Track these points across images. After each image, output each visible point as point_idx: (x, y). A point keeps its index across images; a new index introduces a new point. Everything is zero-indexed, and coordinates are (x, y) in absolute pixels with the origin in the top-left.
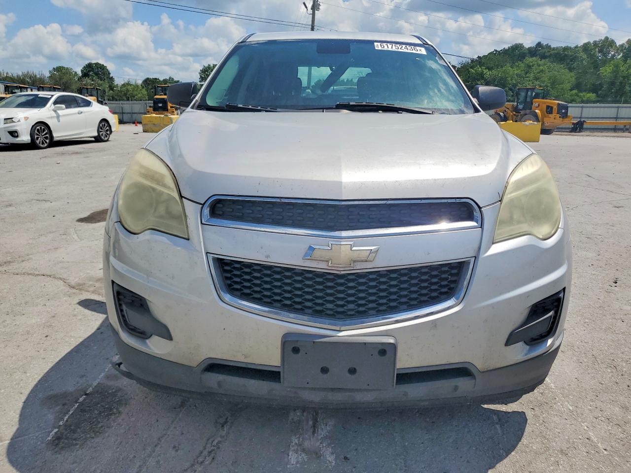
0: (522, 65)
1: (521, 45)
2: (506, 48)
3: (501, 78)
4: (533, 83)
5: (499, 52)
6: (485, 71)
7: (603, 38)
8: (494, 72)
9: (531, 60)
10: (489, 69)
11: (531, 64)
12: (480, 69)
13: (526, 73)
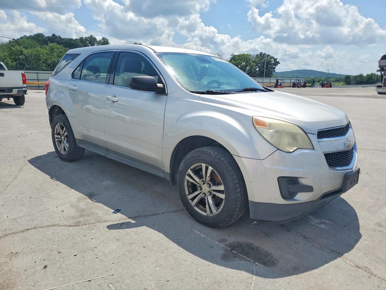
0: (48, 47)
1: (42, 34)
2: (32, 35)
3: (35, 55)
4: (57, 59)
5: (28, 37)
6: (23, 49)
7: (90, 36)
8: (29, 50)
9: (52, 44)
10: (26, 48)
11: (53, 47)
12: (19, 48)
13: (51, 53)
